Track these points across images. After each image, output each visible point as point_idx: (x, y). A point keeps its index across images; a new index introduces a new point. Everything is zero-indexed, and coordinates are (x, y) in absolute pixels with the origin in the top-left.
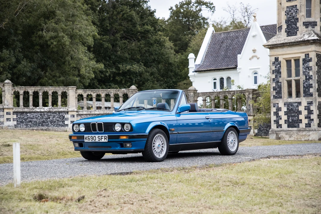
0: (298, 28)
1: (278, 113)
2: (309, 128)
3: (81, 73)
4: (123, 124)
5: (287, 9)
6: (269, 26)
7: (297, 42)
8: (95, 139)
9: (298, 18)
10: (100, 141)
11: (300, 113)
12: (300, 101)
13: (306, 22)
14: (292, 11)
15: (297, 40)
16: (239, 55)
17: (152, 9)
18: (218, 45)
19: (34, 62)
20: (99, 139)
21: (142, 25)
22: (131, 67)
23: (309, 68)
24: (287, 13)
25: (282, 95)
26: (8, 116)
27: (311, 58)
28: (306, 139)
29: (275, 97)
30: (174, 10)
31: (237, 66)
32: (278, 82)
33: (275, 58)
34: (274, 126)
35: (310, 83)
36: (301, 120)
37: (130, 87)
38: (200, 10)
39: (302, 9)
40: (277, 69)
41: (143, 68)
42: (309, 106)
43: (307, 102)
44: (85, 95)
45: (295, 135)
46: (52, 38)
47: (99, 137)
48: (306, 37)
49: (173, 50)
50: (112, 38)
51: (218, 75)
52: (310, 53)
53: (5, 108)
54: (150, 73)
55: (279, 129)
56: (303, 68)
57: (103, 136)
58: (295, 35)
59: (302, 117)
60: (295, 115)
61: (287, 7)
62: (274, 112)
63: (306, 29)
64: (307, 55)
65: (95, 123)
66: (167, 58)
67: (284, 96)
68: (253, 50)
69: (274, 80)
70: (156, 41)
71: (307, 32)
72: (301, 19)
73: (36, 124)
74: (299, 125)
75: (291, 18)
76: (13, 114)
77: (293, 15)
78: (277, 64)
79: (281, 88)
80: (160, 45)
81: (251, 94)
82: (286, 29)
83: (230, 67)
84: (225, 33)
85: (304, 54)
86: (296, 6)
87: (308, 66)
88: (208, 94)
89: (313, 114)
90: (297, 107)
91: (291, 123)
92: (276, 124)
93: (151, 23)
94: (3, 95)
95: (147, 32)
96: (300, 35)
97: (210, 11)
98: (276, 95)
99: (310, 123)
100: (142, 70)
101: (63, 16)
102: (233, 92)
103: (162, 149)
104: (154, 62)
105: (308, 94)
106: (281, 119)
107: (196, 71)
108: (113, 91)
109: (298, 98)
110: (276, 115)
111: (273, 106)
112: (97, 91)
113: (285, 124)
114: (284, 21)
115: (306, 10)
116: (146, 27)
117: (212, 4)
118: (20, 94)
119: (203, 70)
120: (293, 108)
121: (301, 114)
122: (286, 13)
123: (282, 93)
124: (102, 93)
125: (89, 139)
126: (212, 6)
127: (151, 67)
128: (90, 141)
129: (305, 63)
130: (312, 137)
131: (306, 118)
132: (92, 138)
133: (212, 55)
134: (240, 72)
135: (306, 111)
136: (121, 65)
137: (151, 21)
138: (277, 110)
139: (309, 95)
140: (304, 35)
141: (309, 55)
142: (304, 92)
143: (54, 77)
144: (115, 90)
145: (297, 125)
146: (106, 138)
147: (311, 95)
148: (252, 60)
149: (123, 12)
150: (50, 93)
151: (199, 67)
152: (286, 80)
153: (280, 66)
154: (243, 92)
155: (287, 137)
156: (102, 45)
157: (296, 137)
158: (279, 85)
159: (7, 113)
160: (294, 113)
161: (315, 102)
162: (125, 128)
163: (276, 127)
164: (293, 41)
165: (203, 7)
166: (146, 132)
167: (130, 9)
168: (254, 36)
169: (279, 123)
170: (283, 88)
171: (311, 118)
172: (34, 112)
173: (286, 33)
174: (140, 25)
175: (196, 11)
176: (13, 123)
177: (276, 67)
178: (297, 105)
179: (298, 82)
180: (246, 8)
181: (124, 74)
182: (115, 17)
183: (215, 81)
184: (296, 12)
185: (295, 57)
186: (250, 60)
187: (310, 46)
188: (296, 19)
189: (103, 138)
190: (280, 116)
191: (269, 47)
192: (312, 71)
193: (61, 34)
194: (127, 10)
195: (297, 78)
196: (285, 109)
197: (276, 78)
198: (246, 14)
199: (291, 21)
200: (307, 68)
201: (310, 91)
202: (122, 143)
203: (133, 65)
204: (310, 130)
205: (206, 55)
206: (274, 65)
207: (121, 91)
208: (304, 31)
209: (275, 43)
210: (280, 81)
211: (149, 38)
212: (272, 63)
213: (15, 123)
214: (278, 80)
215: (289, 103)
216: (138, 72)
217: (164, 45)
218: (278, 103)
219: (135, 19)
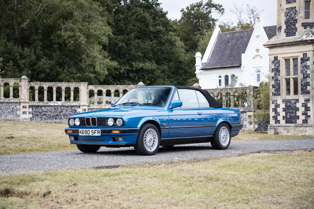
0: (297, 29)
1: (277, 110)
2: (306, 124)
3: (96, 69)
4: (115, 119)
5: (286, 10)
6: (272, 26)
7: (296, 42)
8: (89, 133)
9: (297, 19)
10: (94, 135)
11: (298, 109)
12: (297, 99)
13: (305, 23)
14: (291, 12)
15: (295, 40)
16: (243, 55)
17: (164, 11)
18: (224, 44)
19: (53, 59)
20: (93, 133)
21: (155, 26)
22: (144, 65)
23: (307, 67)
24: (287, 14)
25: (281, 92)
26: (25, 110)
27: (309, 58)
28: (303, 134)
29: (274, 94)
30: (185, 12)
31: (241, 65)
32: (277, 80)
33: (275, 57)
34: (272, 122)
35: (308, 81)
36: (298, 116)
37: (138, 84)
38: (210, 12)
39: (301, 11)
40: (276, 67)
41: (155, 66)
42: (306, 103)
43: (305, 99)
44: (96, 91)
45: (292, 131)
46: (70, 37)
47: (92, 131)
48: (304, 38)
49: (184, 49)
50: (126, 37)
51: (223, 73)
52: (307, 53)
53: (22, 102)
54: (161, 71)
55: (278, 125)
56: (301, 67)
57: (96, 130)
58: (294, 36)
59: (299, 113)
60: (292, 111)
61: (287, 9)
62: (273, 109)
63: (304, 30)
64: (305, 55)
65: (89, 118)
66: (177, 56)
67: (282, 93)
68: (257, 50)
69: (273, 78)
70: (167, 40)
71: (306, 33)
72: (299, 20)
73: (50, 117)
74: (296, 121)
75: (290, 19)
76: (29, 108)
77: (292, 16)
78: (277, 63)
79: (280, 86)
80: (172, 45)
81: (252, 91)
82: (285, 29)
83: (234, 66)
84: (231, 33)
85: (302, 54)
86: (295, 7)
87: (306, 65)
88: (211, 90)
89: (310, 110)
90: (294, 104)
91: (289, 118)
92: (274, 120)
93: (163, 23)
94: (19, 90)
95: (159, 32)
96: (299, 35)
97: (219, 13)
98: (275, 93)
99: (307, 119)
100: (154, 67)
101: (80, 17)
102: (235, 89)
103: (153, 143)
104: (165, 60)
105: (305, 92)
106: (279, 115)
107: (202, 69)
108: (122, 87)
109: (296, 96)
110: (275, 111)
111: (272, 103)
112: (107, 87)
113: (283, 120)
114: (284, 22)
115: (305, 11)
116: (158, 27)
117: (221, 6)
118: (36, 89)
119: (209, 68)
120: (291, 105)
121: (299, 111)
122: (285, 15)
123: (281, 91)
124: (112, 89)
125: (83, 133)
126: (221, 9)
127: (162, 65)
128: (84, 135)
129: (303, 62)
130: (309, 132)
131: (303, 114)
132: (86, 132)
133: (217, 54)
134: (243, 70)
135: (304, 108)
136: (134, 63)
137: (163, 22)
138: (276, 107)
139: (307, 92)
140: (302, 35)
141: (307, 55)
142: (301, 90)
143: (71, 73)
144: (124, 86)
145: (294, 121)
146: (99, 132)
147: (308, 93)
148: (255, 59)
149: (137, 14)
150: (63, 88)
151: (206, 65)
152: (285, 78)
153: (279, 65)
154: (244, 89)
155: (285, 132)
156: (116, 44)
157: (294, 133)
158: (278, 83)
159: (23, 107)
160: (292, 109)
161: (312, 99)
162: (117, 123)
163: (274, 123)
164: (292, 41)
165: (213, 9)
166: (138, 127)
167: (143, 11)
168: (257, 37)
169: (277, 119)
170: (282, 85)
171: (308, 115)
172: (49, 106)
173: (285, 33)
174: (152, 26)
175: (207, 13)
176: (28, 116)
177: (275, 66)
178: (295, 102)
179: (296, 81)
180: (252, 10)
181: (138, 71)
182: (129, 18)
183: (220, 78)
184: (295, 13)
185: (294, 57)
186: (253, 59)
187: (308, 46)
188: (295, 20)
189: (96, 132)
190: (278, 113)
191: (269, 46)
192: (310, 70)
193: (78, 34)
194: (141, 12)
195: (295, 76)
196: (283, 106)
197: (275, 76)
198: (252, 15)
199: (290, 21)
200: (305, 67)
201: (307, 89)
202: (114, 137)
203: (146, 63)
204: (307, 126)
205: (212, 53)
206: (273, 64)
207: (130, 87)
208: (302, 32)
209: (275, 43)
210: (278, 79)
211: (161, 38)
212: (271, 62)
213: (31, 116)
214: (277, 78)
215: (287, 100)
216: (150, 69)
217: (175, 44)
218: (277, 100)
219: (148, 20)
